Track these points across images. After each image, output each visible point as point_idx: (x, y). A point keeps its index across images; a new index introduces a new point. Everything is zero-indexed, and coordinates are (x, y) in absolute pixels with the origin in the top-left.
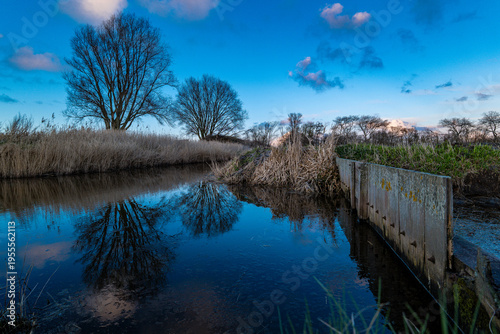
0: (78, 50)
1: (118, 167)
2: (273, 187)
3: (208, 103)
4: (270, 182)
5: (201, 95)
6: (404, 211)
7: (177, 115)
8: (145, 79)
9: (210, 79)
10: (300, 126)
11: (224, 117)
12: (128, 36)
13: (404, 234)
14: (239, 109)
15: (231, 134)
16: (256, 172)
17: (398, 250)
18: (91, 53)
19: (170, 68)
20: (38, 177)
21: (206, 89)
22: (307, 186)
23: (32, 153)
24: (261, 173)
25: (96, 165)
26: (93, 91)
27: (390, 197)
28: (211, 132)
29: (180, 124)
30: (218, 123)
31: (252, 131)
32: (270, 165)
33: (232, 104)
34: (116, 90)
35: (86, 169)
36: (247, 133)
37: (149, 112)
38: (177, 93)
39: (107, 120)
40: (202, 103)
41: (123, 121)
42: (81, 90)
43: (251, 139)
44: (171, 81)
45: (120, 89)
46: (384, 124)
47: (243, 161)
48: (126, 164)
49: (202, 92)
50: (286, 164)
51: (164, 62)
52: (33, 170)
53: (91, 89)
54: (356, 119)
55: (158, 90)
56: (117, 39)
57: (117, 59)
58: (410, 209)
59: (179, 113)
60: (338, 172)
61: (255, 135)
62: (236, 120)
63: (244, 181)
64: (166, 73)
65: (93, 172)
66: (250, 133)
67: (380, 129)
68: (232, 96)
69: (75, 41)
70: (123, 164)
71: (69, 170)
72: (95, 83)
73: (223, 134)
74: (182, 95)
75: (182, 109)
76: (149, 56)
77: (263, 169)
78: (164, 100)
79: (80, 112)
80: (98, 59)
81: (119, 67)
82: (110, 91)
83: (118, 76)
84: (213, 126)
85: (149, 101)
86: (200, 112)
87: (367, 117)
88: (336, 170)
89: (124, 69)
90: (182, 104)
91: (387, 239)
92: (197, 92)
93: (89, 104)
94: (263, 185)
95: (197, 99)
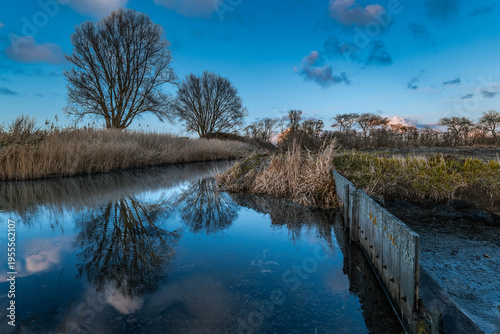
0: (78, 46)
1: (120, 168)
2: (273, 195)
3: (208, 100)
4: (269, 191)
5: (201, 92)
6: (386, 248)
7: (177, 111)
8: (146, 76)
9: (210, 76)
10: (300, 123)
11: (224, 114)
12: (129, 32)
13: (385, 267)
14: (239, 106)
15: (231, 131)
16: (257, 181)
17: (381, 279)
18: (91, 49)
19: (171, 65)
20: (42, 178)
21: (206, 86)
22: (305, 198)
23: (37, 156)
24: (261, 182)
25: (98, 166)
26: (94, 87)
27: (376, 231)
28: (211, 129)
29: (181, 120)
30: (218, 120)
31: (252, 127)
32: (270, 174)
33: (233, 101)
34: (117, 86)
35: (89, 170)
36: (246, 129)
37: (149, 109)
38: (177, 90)
39: (107, 117)
40: (203, 100)
41: (124, 117)
42: (82, 86)
43: (251, 136)
44: (172, 78)
45: (120, 86)
46: (384, 122)
47: (244, 169)
48: (128, 164)
49: (202, 88)
50: (286, 174)
51: (164, 59)
52: (38, 172)
53: (92, 85)
54: (356, 116)
55: (158, 88)
56: (117, 35)
57: (117, 56)
58: (390, 249)
59: (179, 109)
60: (335, 185)
61: (255, 132)
62: (236, 117)
63: (245, 188)
64: (167, 70)
65: (96, 173)
66: (250, 130)
67: (380, 127)
68: (232, 93)
69: (75, 38)
70: (125, 165)
71: (72, 171)
72: (95, 80)
73: (223, 131)
74: (183, 91)
75: (182, 105)
76: (150, 53)
77: (263, 178)
78: (164, 98)
79: (80, 109)
80: (99, 55)
81: (120, 64)
82: (110, 88)
83: (118, 73)
84: (213, 123)
85: (150, 98)
86: (200, 108)
87: (368, 115)
88: (333, 183)
89: (125, 66)
90: (182, 100)
91: (373, 265)
92: (198, 88)
93: (89, 101)
94: (262, 194)
95: (197, 95)
